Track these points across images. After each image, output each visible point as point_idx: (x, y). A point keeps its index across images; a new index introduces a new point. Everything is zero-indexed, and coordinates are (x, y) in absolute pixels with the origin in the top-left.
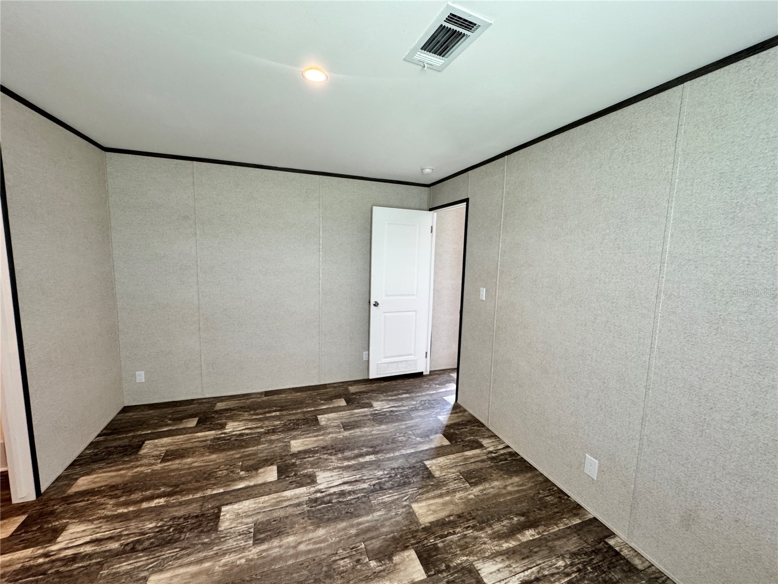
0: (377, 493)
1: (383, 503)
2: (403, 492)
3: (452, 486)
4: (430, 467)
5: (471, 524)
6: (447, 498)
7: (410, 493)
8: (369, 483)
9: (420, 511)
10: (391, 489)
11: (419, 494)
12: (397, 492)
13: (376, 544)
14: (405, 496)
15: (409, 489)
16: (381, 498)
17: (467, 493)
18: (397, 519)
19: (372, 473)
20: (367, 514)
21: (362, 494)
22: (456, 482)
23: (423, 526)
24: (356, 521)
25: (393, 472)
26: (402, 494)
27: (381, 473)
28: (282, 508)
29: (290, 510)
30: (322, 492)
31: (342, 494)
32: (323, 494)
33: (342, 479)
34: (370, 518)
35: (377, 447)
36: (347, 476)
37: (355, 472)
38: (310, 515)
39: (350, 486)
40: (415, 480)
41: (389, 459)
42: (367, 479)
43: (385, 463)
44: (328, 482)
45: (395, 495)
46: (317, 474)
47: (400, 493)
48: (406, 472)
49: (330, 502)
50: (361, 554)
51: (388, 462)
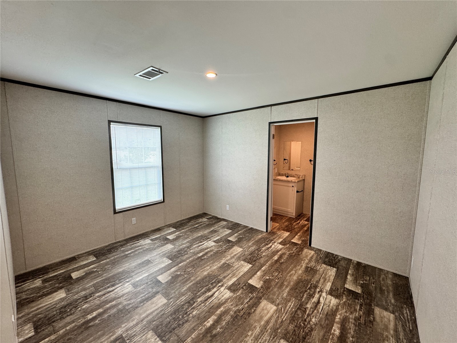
0: (190, 298)
1: (184, 295)
2: (174, 307)
3: (138, 327)
4: (156, 339)
5: (130, 305)
6: (144, 315)
7: (169, 308)
8: (198, 302)
9: (161, 300)
10: (183, 305)
11: (163, 310)
12: (178, 305)
13: (180, 279)
14: (172, 304)
15: (171, 310)
16: (187, 297)
17: (126, 327)
18: (173, 291)
19: (200, 310)
20: (190, 287)
21: (198, 294)
22: (134, 333)
23: (159, 293)
24: (193, 282)
25: (186, 318)
26: (175, 305)
27: (194, 313)
28: (230, 274)
29: (225, 274)
30: (219, 286)
31: (209, 290)
32: (218, 286)
33: (215, 297)
34: (188, 286)
35: (210, 339)
36: (215, 300)
37: (212, 306)
38: (215, 276)
39: (208, 296)
40: (168, 319)
41: (194, 330)
42: (201, 304)
43: (195, 324)
44: (222, 292)
45: (178, 302)
46: (231, 294)
47: (176, 305)
48: (176, 322)
49: (212, 284)
50: (185, 274)
51: (193, 325)
